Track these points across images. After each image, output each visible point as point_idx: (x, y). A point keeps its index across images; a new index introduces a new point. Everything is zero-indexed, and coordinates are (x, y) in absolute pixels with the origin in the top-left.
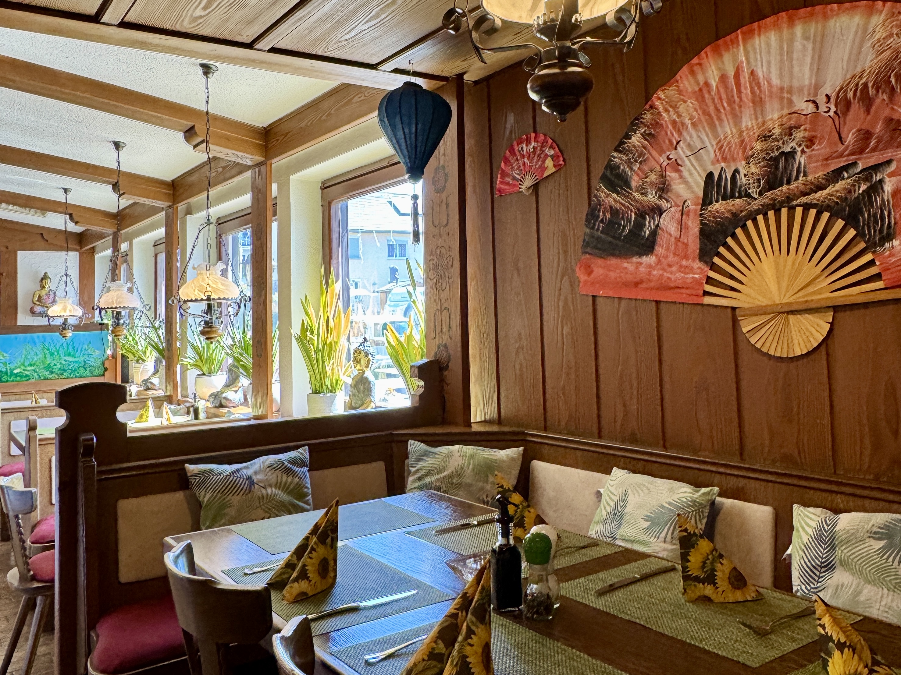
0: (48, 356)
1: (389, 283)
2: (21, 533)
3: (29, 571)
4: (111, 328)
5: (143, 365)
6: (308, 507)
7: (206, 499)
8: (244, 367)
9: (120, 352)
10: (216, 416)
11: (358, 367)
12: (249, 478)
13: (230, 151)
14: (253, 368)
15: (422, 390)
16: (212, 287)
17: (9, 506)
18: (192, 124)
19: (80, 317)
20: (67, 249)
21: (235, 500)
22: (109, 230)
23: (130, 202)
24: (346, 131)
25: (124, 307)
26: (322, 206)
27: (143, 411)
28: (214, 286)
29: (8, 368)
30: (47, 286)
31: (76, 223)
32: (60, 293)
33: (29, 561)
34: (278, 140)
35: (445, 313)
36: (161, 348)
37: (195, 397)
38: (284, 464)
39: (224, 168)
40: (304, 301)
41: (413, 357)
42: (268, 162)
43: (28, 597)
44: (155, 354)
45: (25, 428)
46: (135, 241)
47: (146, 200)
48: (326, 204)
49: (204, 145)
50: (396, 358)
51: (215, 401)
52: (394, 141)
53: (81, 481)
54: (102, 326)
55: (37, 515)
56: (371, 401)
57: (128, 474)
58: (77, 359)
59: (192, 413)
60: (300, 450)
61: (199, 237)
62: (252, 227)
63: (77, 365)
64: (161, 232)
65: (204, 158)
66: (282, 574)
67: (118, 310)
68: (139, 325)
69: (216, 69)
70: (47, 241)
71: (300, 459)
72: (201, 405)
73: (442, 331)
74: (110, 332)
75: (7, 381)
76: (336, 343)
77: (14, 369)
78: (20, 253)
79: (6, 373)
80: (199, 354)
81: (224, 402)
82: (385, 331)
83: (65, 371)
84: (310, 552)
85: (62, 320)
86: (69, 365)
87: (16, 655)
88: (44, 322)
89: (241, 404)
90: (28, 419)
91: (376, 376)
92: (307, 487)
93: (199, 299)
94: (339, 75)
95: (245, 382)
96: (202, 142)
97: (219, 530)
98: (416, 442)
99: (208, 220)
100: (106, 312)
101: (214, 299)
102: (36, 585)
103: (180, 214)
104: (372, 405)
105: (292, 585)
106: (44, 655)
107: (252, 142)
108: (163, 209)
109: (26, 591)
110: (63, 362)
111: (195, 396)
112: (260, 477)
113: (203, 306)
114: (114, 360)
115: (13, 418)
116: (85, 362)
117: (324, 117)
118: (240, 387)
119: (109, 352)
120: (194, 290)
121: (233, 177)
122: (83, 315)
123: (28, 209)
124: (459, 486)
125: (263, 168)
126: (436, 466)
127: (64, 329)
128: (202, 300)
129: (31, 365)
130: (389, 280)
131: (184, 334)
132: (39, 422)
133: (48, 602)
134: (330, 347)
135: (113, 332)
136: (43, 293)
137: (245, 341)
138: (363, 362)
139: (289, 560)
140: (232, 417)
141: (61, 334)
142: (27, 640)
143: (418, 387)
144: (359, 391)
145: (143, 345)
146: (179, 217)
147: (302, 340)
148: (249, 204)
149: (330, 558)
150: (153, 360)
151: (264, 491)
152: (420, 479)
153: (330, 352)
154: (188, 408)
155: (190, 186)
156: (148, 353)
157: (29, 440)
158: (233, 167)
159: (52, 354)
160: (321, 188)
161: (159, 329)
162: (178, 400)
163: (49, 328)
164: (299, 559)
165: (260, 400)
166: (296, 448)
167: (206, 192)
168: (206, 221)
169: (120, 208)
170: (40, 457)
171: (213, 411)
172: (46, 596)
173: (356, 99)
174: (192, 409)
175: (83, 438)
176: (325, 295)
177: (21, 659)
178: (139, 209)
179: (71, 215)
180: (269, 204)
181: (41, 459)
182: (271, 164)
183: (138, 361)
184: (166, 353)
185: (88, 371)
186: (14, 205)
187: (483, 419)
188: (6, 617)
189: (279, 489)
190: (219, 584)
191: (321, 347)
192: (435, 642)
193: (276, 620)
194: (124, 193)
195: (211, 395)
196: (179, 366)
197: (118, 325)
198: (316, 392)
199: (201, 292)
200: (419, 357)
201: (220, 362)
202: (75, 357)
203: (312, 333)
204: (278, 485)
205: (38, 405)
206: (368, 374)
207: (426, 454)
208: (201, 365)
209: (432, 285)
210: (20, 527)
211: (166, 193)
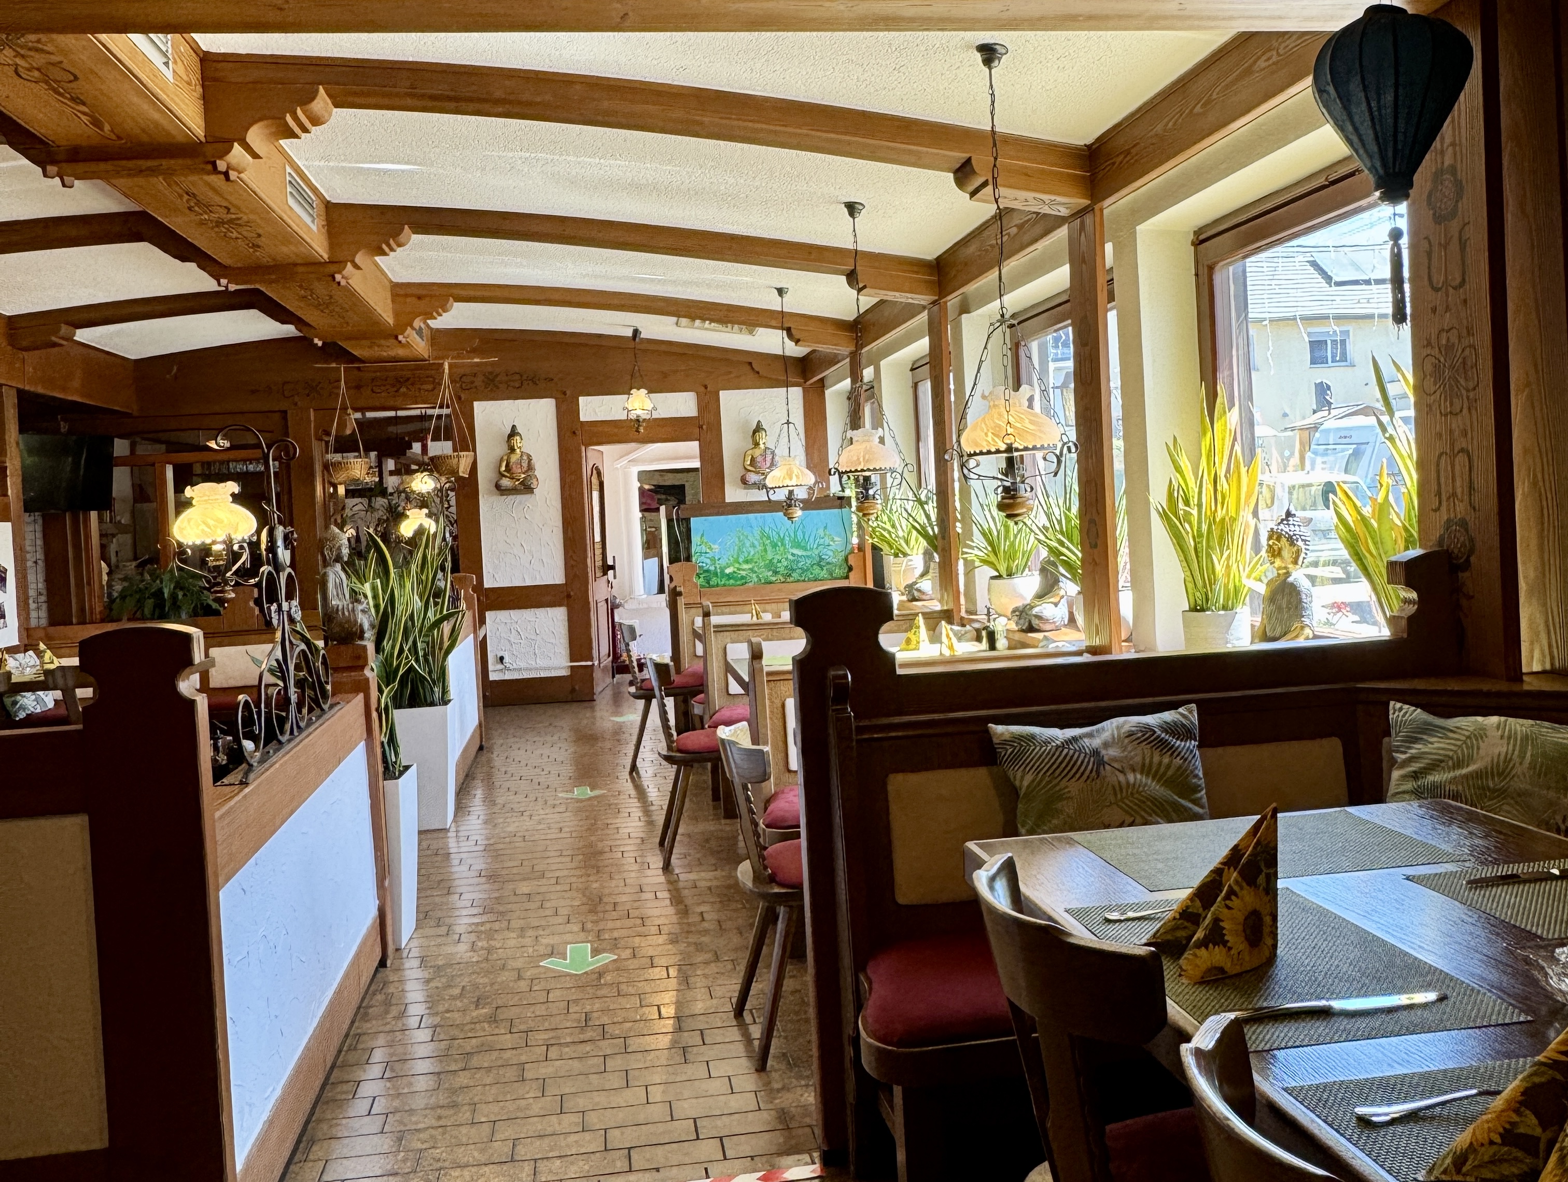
0: (769, 548)
1: (1315, 412)
2: (751, 811)
3: (765, 868)
4: (854, 503)
5: (906, 560)
6: (1201, 811)
7: (1026, 783)
8: (1068, 565)
9: (870, 541)
10: (1024, 645)
11: (1278, 562)
12: (1096, 753)
13: (1030, 195)
14: (1083, 566)
15: (1412, 609)
16: (1015, 428)
17: (734, 770)
18: (967, 155)
19: (810, 488)
20: (787, 385)
21: (1074, 787)
22: (844, 349)
23: (875, 300)
24: (1242, 128)
25: (875, 470)
26: (1197, 275)
27: (910, 635)
28: (1018, 425)
29: (718, 566)
30: (761, 443)
31: (797, 342)
32: (781, 451)
33: (765, 853)
34: (1114, 164)
35: (1461, 459)
36: (931, 533)
37: (988, 614)
38: (1155, 732)
39: (1020, 227)
40: (1172, 448)
41: (1389, 545)
42: (1097, 207)
43: (766, 904)
44: (923, 543)
45: (746, 655)
46: (883, 363)
47: (897, 294)
48: (1204, 271)
49: (989, 188)
50: (1353, 547)
51: (1022, 621)
52: (1350, 128)
53: (833, 740)
54: (842, 502)
55: (771, 786)
56: (1302, 628)
57: (900, 734)
58: (809, 553)
59: (985, 640)
60: (1181, 710)
61: (989, 346)
62: (1072, 324)
63: (809, 562)
64: (922, 345)
65: (990, 210)
66: (1175, 929)
67: (867, 474)
68: (898, 497)
69: (1004, 51)
70: (758, 373)
71: (1183, 725)
72: (1001, 625)
73: (1454, 494)
74: (854, 509)
75: (717, 585)
76: (1233, 520)
77: (726, 568)
78: (722, 394)
79: (716, 574)
80: (991, 543)
81: (1035, 622)
82: (1331, 496)
83: (793, 570)
84: (1228, 897)
85: (785, 492)
86: (798, 562)
87: (755, 988)
88: (761, 496)
89: (1065, 626)
90: (751, 644)
91: (1312, 579)
92: (1196, 776)
93: (993, 450)
94: (1231, 18)
95: (1070, 588)
96: (985, 184)
97: (1052, 838)
98: (1406, 706)
99: (1002, 316)
100: (849, 477)
101: (1017, 450)
102: (777, 890)
103: (951, 315)
104: (1307, 631)
105: (1197, 951)
106: (794, 992)
107: (1068, 174)
108: (924, 308)
109: (764, 896)
110: (790, 557)
111: (989, 612)
112: (1113, 752)
113: (1000, 461)
114: (862, 553)
115: (729, 640)
116: (820, 557)
117: (1198, 109)
118: (1062, 597)
119: (855, 541)
120: (986, 435)
121: (1035, 240)
122: (815, 484)
123: (729, 325)
124: (1501, 794)
125: (1088, 219)
126: (1451, 753)
127: (790, 506)
128: (998, 451)
129: (747, 562)
130: (1315, 407)
131: (966, 510)
132: (766, 646)
133: (794, 917)
134: (1223, 528)
135: (859, 509)
136: (757, 453)
137: (1068, 520)
138: (1287, 553)
139: (1187, 907)
140: (1052, 648)
141: (785, 515)
142: (769, 966)
143: (1406, 601)
144: (1280, 609)
145: (904, 528)
146: (950, 319)
147: (1171, 517)
148: (1067, 284)
149: (1265, 911)
150: (921, 551)
151: (1121, 778)
152: (1415, 775)
153: (1221, 538)
154: (978, 631)
155: (966, 264)
156: (913, 542)
157: (753, 673)
158: (1036, 222)
159: (774, 546)
160: (1193, 244)
161: (927, 503)
162: (962, 618)
163: (769, 506)
164: (1207, 906)
165: (1096, 620)
166: (1174, 706)
167: (997, 269)
168: (999, 317)
169: (861, 312)
170: (770, 699)
171: (1018, 636)
172: (791, 907)
173: (1262, 63)
174: (984, 633)
175: (832, 673)
176: (1209, 434)
177: (762, 992)
178: (887, 312)
179: (789, 330)
180: (1101, 280)
181: (772, 702)
182: (1102, 210)
183: (896, 555)
184: (939, 543)
185: (825, 571)
186: (712, 321)
187: (1548, 667)
188: (738, 929)
189: (1148, 775)
190: (1070, 935)
191: (1205, 527)
192: (1517, 1111)
193: (1175, 1011)
194: (864, 287)
195: (1014, 611)
196: (961, 563)
197: (866, 497)
198: (1195, 609)
199: (997, 436)
200: (1401, 544)
201: (1027, 555)
202: (806, 550)
203: (1187, 503)
204: (1145, 769)
205: (760, 621)
206: (1298, 576)
207: (1426, 729)
208: (996, 563)
209: (1429, 406)
210: (750, 802)
211: (926, 281)
